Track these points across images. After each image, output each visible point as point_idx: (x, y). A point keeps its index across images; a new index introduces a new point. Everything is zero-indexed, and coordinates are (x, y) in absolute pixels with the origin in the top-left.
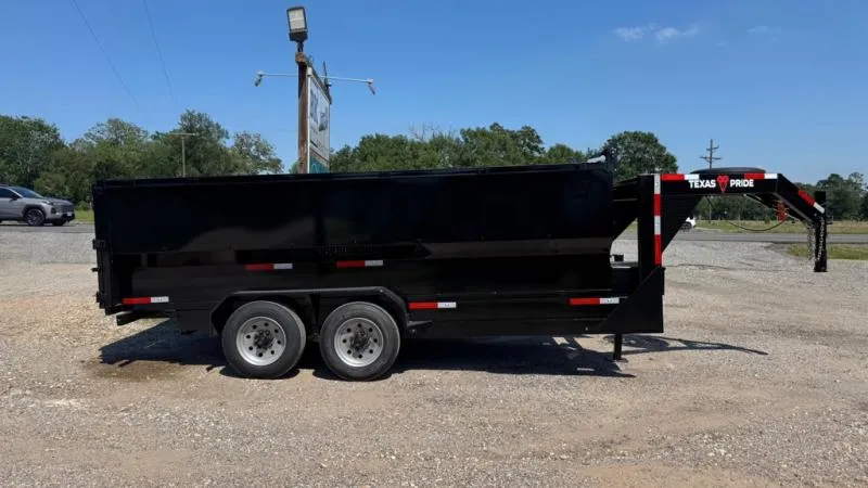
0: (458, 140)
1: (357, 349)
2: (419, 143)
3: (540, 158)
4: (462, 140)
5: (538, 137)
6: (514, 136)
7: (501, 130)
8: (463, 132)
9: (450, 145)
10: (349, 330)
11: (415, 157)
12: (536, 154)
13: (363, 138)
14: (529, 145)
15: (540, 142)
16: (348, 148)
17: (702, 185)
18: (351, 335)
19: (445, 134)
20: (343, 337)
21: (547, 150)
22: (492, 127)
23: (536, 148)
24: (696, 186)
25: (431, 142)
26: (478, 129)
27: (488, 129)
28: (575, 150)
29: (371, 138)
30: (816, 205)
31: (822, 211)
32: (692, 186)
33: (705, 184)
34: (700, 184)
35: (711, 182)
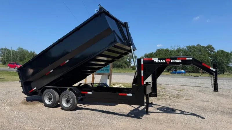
0: (185, 49)
1: (67, 103)
2: (173, 50)
3: (214, 54)
4: (187, 49)
5: (213, 48)
6: (204, 48)
7: (200, 46)
8: (187, 47)
9: (182, 51)
10: (66, 98)
11: (171, 54)
12: (212, 53)
13: (157, 50)
14: (210, 50)
15: (214, 49)
16: (153, 52)
18: (66, 99)
19: (181, 48)
20: (65, 99)
21: (216, 52)
22: (197, 45)
23: (213, 51)
24: (157, 62)
25: (176, 50)
26: (192, 46)
27: (196, 46)
28: (226, 52)
29: (159, 50)
30: (211, 68)
31: (214, 70)
32: (155, 62)
33: (160, 61)
34: (158, 61)
35: (163, 60)
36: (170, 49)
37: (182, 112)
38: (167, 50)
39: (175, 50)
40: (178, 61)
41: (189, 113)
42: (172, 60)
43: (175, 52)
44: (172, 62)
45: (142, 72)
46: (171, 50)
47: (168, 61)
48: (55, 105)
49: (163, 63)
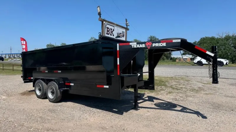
9: (232, 38)
13: (201, 38)
16: (196, 42)
17: (138, 46)
19: (231, 35)
24: (135, 47)
29: (204, 38)
30: (208, 53)
31: (212, 55)
32: (133, 47)
33: (139, 46)
34: (137, 46)
35: (143, 45)
36: (216, 37)
37: (184, 110)
38: (213, 38)
39: (223, 37)
40: (162, 44)
41: (191, 111)
42: (153, 44)
43: (222, 40)
44: (153, 46)
45: (118, 59)
46: (218, 38)
47: (149, 45)
48: (44, 96)
49: (143, 47)
